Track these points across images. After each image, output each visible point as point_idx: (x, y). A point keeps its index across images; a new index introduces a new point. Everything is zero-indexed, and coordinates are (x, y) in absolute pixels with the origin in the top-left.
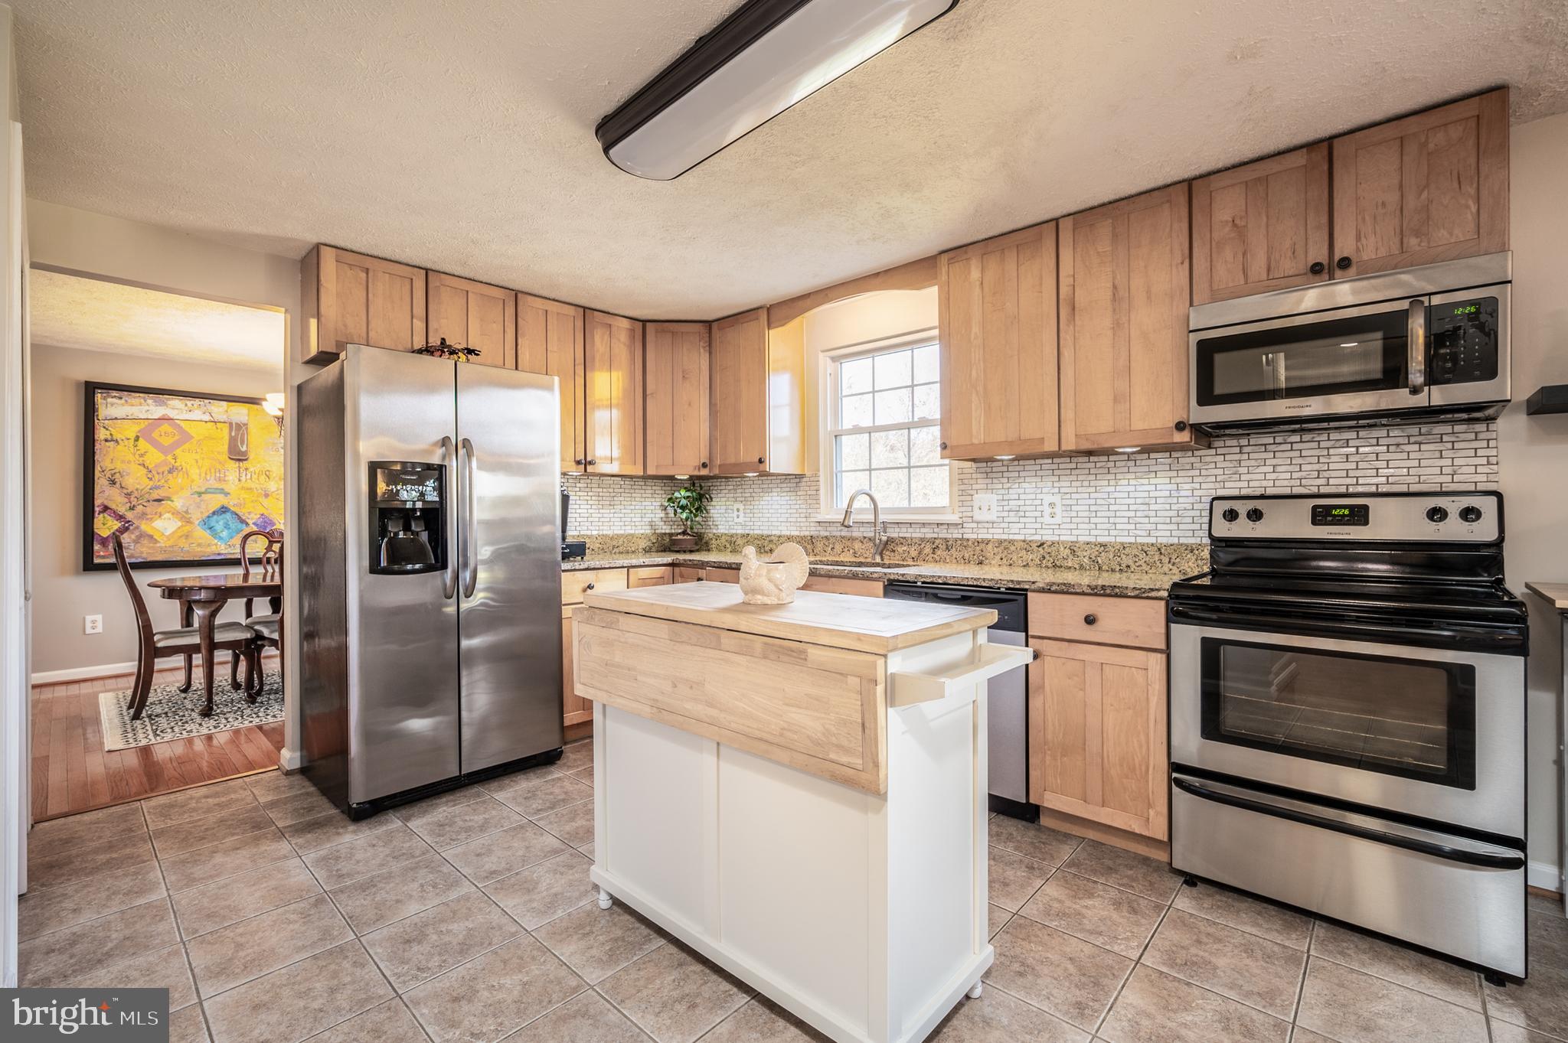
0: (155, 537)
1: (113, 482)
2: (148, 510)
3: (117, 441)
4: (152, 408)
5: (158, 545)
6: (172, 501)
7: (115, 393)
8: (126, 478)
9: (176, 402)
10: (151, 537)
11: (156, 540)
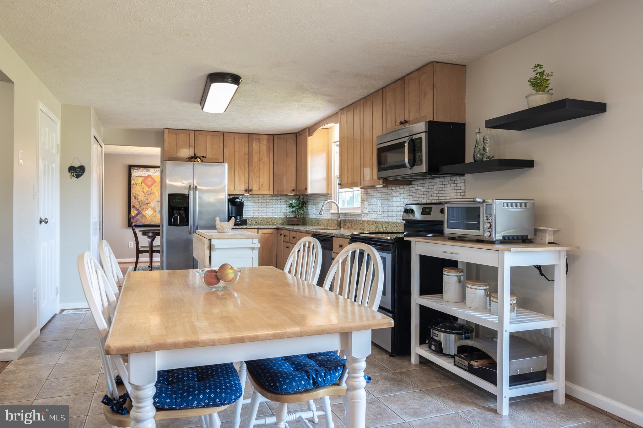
0: (146, 216)
1: (135, 198)
2: (144, 207)
3: (136, 184)
4: (146, 172)
5: (147, 219)
6: (151, 204)
7: (136, 168)
8: (139, 196)
9: (152, 170)
10: (145, 216)
11: (146, 217)
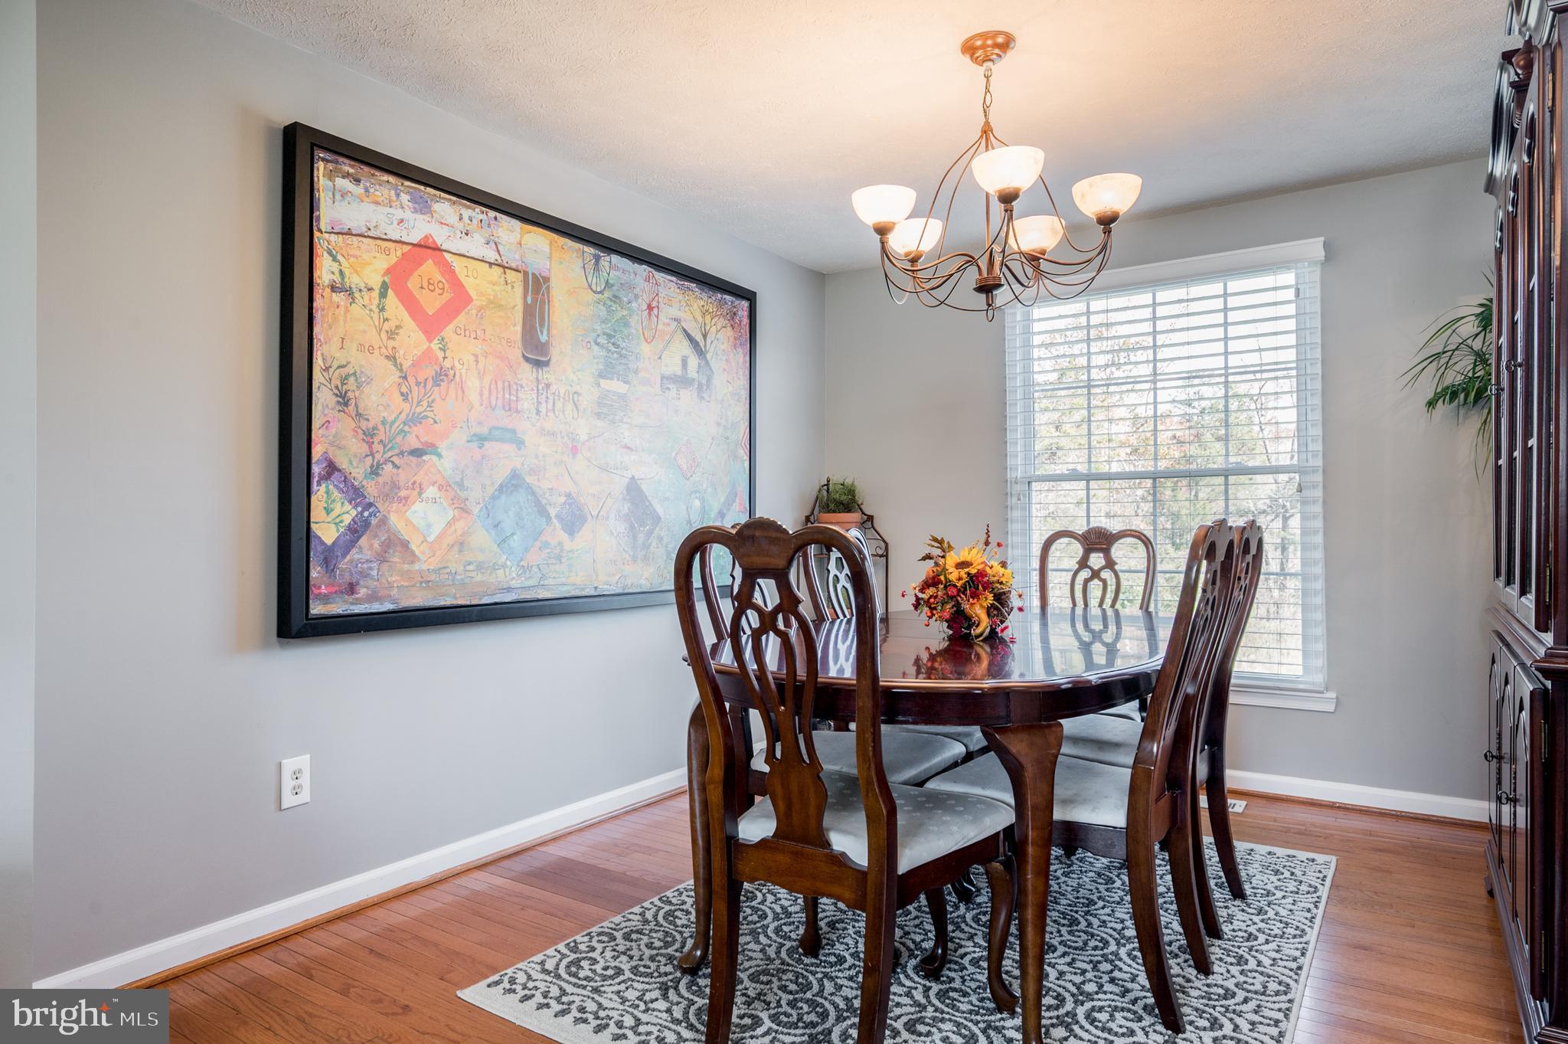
0: (413, 546)
1: (343, 399)
2: (402, 477)
3: (349, 292)
4: (408, 215)
5: (417, 567)
6: (439, 456)
7: (347, 167)
8: (367, 389)
9: (446, 208)
10: (405, 545)
11: (413, 553)
